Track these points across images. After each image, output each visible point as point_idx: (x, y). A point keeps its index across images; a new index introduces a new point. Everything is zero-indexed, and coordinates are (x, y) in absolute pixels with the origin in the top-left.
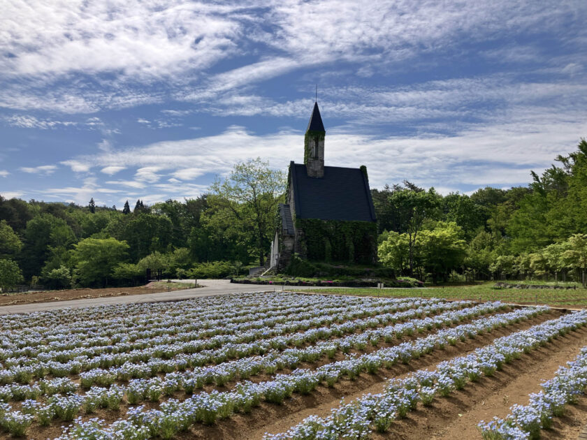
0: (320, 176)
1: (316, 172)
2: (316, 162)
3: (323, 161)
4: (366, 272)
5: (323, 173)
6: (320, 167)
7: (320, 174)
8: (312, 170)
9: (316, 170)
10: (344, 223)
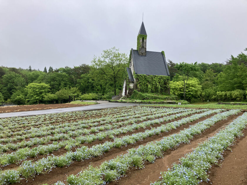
2: (143, 49)
3: (146, 49)
4: (166, 98)
9: (143, 52)
10: (156, 76)
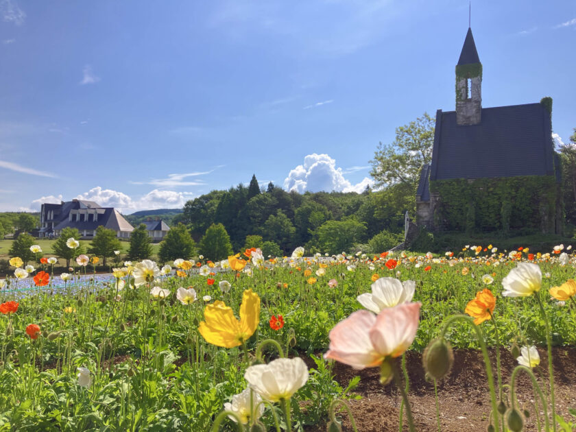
0: (475, 123)
1: (469, 118)
2: (469, 105)
5: (479, 118)
6: (475, 110)
7: (475, 120)
9: (468, 115)
10: (500, 180)
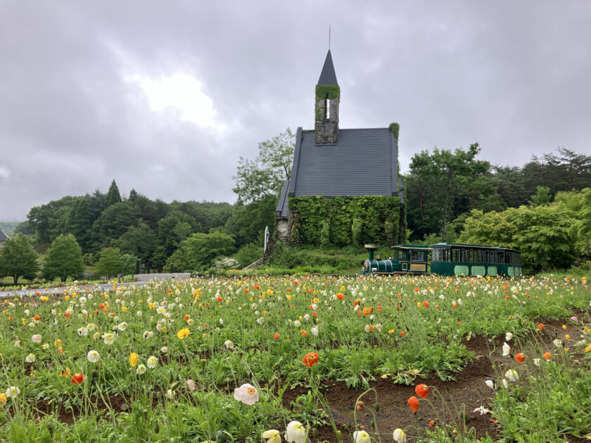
1: (327, 137)
2: (327, 125)
5: (336, 138)
6: (332, 130)
7: (332, 140)
8: (321, 135)
9: (326, 134)
10: (352, 199)
